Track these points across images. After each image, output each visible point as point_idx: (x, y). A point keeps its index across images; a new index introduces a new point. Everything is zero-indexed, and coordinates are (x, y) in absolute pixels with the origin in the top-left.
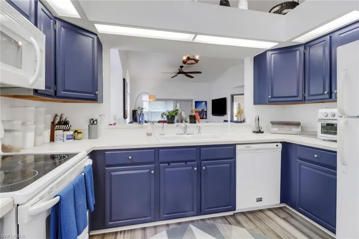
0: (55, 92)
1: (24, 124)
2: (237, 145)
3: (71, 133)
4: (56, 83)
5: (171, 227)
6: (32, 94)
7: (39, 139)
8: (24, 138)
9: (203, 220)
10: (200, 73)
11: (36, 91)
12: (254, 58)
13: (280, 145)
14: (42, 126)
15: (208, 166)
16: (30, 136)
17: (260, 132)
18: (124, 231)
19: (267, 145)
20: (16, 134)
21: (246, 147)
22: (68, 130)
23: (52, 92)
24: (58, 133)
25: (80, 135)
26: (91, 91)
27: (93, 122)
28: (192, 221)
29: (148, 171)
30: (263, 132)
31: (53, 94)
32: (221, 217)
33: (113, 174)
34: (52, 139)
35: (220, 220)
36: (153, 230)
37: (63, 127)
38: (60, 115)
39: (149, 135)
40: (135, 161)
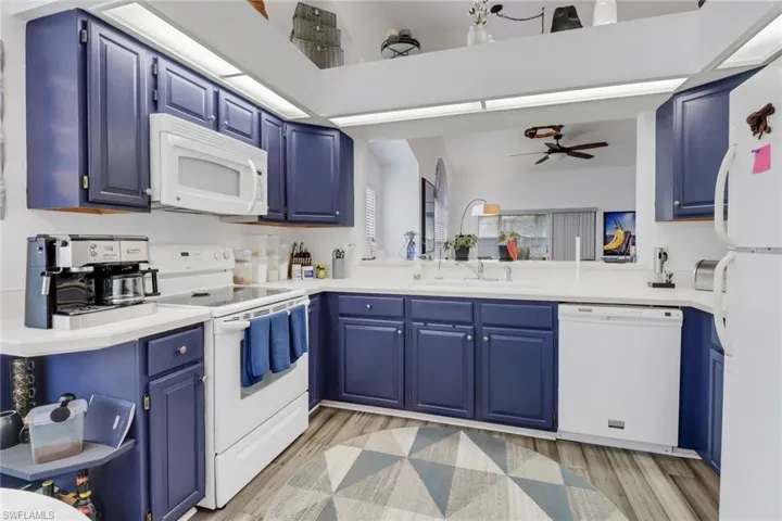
0: (286, 215)
1: (255, 254)
2: (560, 306)
3: (310, 268)
4: (286, 205)
5: (429, 426)
6: (256, 220)
7: (274, 274)
8: (255, 269)
9: (490, 432)
10: (605, 144)
11: (260, 217)
12: (657, 112)
13: (678, 315)
14: (276, 258)
15: (493, 336)
16: (262, 269)
17: (670, 285)
18: (364, 413)
19: (632, 309)
20: (246, 264)
21: (580, 310)
22: (309, 265)
23: (281, 215)
24: (296, 268)
25: (322, 273)
26: (329, 211)
27: (339, 254)
28: (467, 430)
29: (394, 329)
30: (673, 286)
31: (283, 218)
32: (526, 438)
33: (348, 327)
34: (290, 275)
35: (521, 441)
36: (401, 422)
37: (302, 260)
38: (299, 244)
39: (417, 277)
40: (375, 313)
